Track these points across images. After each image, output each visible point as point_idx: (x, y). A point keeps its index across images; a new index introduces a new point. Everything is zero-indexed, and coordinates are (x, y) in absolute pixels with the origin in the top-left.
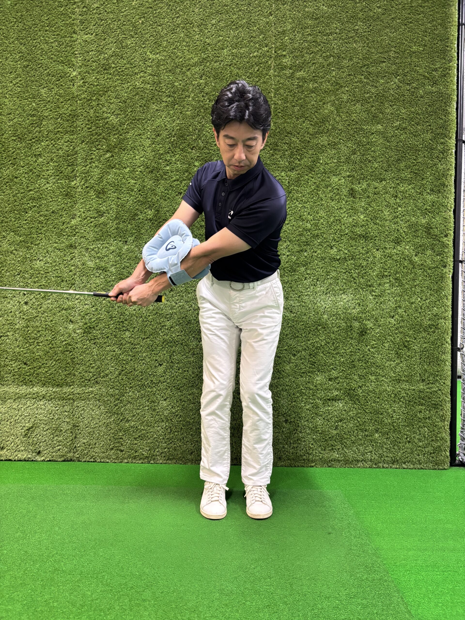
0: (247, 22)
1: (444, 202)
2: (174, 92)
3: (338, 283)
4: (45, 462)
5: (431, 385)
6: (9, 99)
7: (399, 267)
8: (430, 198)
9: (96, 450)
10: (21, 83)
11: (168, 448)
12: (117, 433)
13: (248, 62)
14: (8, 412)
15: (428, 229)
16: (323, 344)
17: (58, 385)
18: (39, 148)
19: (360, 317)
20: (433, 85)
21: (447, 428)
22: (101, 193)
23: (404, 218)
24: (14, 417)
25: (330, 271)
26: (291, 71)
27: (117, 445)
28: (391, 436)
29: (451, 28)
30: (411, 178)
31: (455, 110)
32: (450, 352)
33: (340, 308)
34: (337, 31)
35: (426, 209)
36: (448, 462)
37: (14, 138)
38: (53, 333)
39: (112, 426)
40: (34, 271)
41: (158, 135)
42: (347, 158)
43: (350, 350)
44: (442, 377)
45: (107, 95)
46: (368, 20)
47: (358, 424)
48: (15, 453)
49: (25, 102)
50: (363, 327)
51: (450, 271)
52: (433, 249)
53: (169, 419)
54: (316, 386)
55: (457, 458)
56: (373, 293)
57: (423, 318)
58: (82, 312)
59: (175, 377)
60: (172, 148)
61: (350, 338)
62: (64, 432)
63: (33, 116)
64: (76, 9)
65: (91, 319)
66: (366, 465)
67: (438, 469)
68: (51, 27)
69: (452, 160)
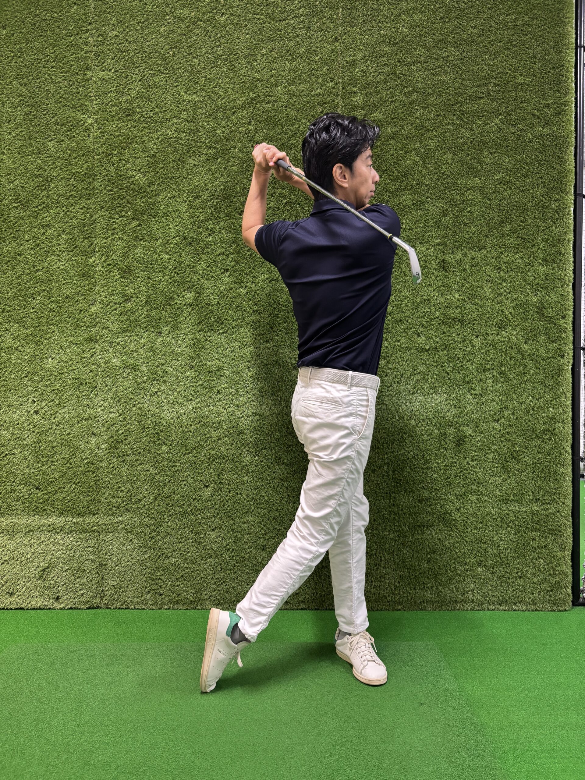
0: (306, 51)
1: (560, 275)
2: (217, 143)
3: (427, 379)
4: (65, 611)
5: (546, 506)
6: (8, 155)
7: (505, 358)
8: (542, 269)
9: (129, 594)
10: (22, 134)
11: (219, 591)
12: (154, 573)
13: (308, 102)
14: (17, 548)
15: (541, 309)
16: (410, 456)
17: (79, 515)
18: (47, 217)
19: (457, 421)
20: (544, 125)
21: (568, 559)
22: (126, 272)
23: (510, 295)
24: (25, 555)
25: (418, 365)
26: (363, 112)
27: (156, 587)
28: (498, 570)
29: (566, 52)
30: (518, 244)
31: (573, 157)
32: (570, 463)
33: (431, 411)
34: (422, 59)
35: (538, 284)
36: (570, 602)
37: (16, 205)
38: (71, 450)
39: (148, 564)
40: (45, 372)
41: (197, 197)
42: (436, 222)
43: (445, 463)
44: (561, 495)
45: (131, 147)
46: (461, 44)
47: (456, 557)
48: (28, 600)
49: (27, 159)
50: (460, 434)
51: (569, 362)
52: (547, 335)
53: (219, 554)
54: (402, 510)
55: (581, 596)
56: (473, 392)
57: (536, 421)
58: (107, 422)
59: (225, 501)
60: (214, 213)
61: (444, 448)
62: (88, 573)
63: (39, 176)
64: (90, 39)
65: (117, 431)
66: (467, 606)
67: (558, 611)
68: (58, 62)
69: (570, 221)
